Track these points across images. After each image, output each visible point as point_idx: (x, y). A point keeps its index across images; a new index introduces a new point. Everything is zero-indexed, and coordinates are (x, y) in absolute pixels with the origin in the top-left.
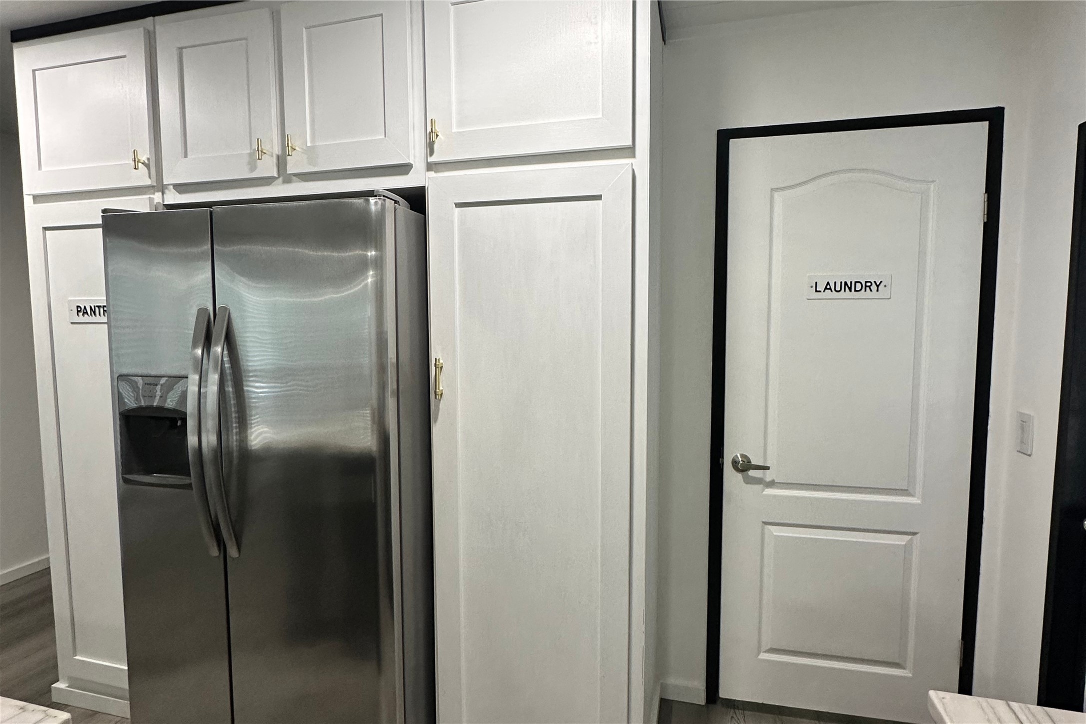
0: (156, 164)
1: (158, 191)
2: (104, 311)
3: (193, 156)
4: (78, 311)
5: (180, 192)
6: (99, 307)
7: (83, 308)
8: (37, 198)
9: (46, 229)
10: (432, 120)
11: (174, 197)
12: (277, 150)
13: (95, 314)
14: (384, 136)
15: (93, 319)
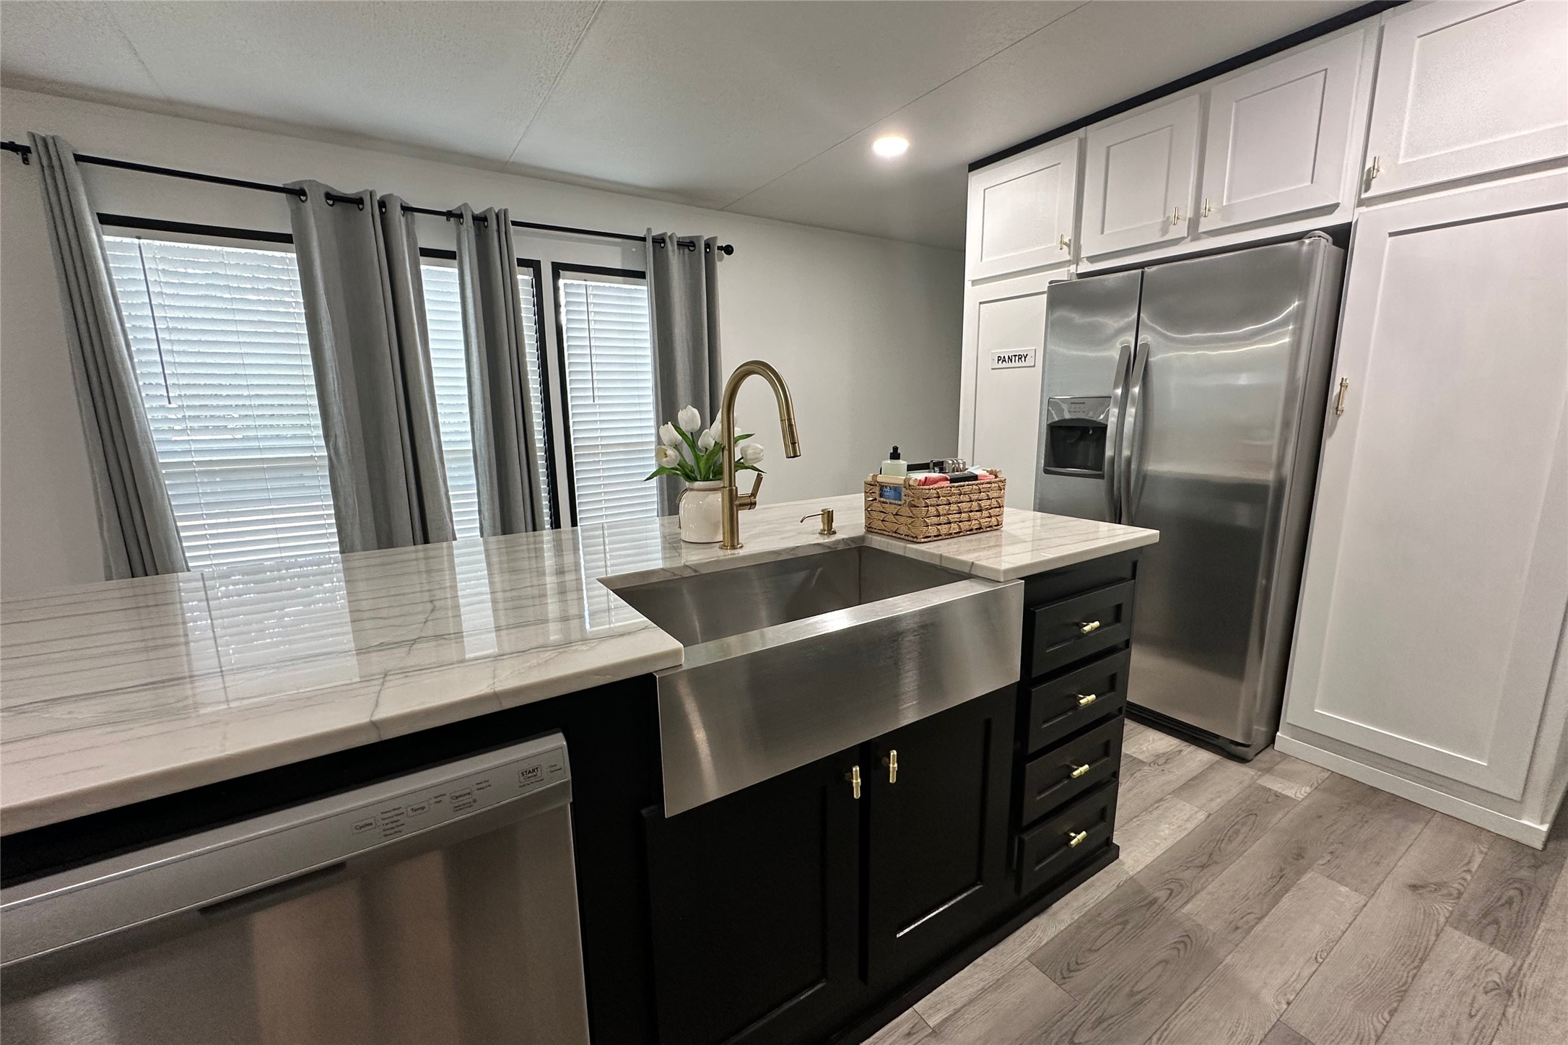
0: (1075, 245)
1: (1073, 264)
2: (1019, 358)
3: (1109, 232)
4: (999, 360)
5: (1092, 262)
6: (1015, 356)
7: (1002, 357)
8: (974, 283)
9: (981, 303)
10: (1375, 158)
11: (1085, 267)
12: (1190, 214)
13: (1011, 361)
14: (1310, 183)
15: (1010, 365)
